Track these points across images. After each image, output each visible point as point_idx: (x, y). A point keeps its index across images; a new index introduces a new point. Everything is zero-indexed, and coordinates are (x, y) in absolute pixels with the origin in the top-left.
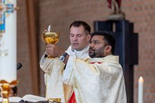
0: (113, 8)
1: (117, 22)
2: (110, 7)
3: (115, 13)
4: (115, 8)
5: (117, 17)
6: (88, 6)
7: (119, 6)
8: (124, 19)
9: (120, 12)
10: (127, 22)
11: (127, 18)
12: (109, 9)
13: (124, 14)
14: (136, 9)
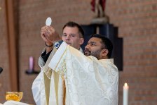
0: (96, 11)
1: (101, 26)
2: (94, 10)
3: (99, 16)
4: (99, 12)
5: (100, 20)
6: (70, 9)
7: (103, 9)
8: (108, 22)
9: (104, 16)
10: (111, 26)
11: (111, 22)
12: (92, 12)
13: (108, 18)
14: (120, 13)
